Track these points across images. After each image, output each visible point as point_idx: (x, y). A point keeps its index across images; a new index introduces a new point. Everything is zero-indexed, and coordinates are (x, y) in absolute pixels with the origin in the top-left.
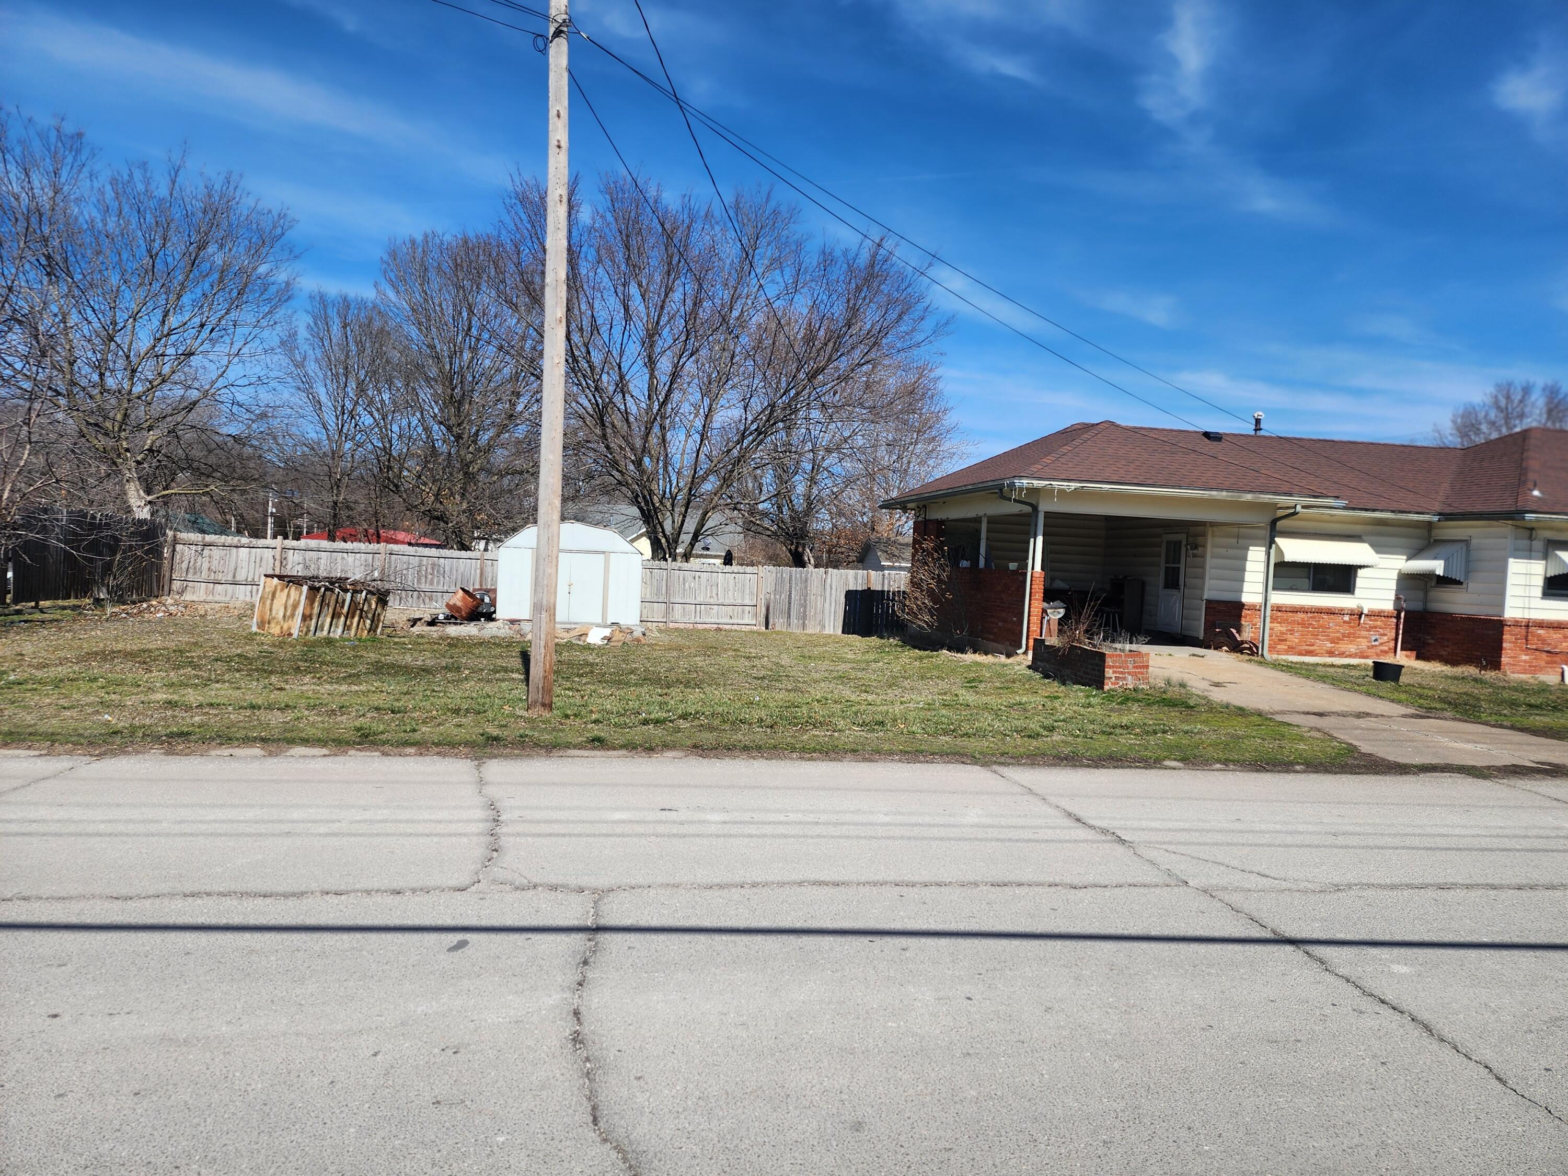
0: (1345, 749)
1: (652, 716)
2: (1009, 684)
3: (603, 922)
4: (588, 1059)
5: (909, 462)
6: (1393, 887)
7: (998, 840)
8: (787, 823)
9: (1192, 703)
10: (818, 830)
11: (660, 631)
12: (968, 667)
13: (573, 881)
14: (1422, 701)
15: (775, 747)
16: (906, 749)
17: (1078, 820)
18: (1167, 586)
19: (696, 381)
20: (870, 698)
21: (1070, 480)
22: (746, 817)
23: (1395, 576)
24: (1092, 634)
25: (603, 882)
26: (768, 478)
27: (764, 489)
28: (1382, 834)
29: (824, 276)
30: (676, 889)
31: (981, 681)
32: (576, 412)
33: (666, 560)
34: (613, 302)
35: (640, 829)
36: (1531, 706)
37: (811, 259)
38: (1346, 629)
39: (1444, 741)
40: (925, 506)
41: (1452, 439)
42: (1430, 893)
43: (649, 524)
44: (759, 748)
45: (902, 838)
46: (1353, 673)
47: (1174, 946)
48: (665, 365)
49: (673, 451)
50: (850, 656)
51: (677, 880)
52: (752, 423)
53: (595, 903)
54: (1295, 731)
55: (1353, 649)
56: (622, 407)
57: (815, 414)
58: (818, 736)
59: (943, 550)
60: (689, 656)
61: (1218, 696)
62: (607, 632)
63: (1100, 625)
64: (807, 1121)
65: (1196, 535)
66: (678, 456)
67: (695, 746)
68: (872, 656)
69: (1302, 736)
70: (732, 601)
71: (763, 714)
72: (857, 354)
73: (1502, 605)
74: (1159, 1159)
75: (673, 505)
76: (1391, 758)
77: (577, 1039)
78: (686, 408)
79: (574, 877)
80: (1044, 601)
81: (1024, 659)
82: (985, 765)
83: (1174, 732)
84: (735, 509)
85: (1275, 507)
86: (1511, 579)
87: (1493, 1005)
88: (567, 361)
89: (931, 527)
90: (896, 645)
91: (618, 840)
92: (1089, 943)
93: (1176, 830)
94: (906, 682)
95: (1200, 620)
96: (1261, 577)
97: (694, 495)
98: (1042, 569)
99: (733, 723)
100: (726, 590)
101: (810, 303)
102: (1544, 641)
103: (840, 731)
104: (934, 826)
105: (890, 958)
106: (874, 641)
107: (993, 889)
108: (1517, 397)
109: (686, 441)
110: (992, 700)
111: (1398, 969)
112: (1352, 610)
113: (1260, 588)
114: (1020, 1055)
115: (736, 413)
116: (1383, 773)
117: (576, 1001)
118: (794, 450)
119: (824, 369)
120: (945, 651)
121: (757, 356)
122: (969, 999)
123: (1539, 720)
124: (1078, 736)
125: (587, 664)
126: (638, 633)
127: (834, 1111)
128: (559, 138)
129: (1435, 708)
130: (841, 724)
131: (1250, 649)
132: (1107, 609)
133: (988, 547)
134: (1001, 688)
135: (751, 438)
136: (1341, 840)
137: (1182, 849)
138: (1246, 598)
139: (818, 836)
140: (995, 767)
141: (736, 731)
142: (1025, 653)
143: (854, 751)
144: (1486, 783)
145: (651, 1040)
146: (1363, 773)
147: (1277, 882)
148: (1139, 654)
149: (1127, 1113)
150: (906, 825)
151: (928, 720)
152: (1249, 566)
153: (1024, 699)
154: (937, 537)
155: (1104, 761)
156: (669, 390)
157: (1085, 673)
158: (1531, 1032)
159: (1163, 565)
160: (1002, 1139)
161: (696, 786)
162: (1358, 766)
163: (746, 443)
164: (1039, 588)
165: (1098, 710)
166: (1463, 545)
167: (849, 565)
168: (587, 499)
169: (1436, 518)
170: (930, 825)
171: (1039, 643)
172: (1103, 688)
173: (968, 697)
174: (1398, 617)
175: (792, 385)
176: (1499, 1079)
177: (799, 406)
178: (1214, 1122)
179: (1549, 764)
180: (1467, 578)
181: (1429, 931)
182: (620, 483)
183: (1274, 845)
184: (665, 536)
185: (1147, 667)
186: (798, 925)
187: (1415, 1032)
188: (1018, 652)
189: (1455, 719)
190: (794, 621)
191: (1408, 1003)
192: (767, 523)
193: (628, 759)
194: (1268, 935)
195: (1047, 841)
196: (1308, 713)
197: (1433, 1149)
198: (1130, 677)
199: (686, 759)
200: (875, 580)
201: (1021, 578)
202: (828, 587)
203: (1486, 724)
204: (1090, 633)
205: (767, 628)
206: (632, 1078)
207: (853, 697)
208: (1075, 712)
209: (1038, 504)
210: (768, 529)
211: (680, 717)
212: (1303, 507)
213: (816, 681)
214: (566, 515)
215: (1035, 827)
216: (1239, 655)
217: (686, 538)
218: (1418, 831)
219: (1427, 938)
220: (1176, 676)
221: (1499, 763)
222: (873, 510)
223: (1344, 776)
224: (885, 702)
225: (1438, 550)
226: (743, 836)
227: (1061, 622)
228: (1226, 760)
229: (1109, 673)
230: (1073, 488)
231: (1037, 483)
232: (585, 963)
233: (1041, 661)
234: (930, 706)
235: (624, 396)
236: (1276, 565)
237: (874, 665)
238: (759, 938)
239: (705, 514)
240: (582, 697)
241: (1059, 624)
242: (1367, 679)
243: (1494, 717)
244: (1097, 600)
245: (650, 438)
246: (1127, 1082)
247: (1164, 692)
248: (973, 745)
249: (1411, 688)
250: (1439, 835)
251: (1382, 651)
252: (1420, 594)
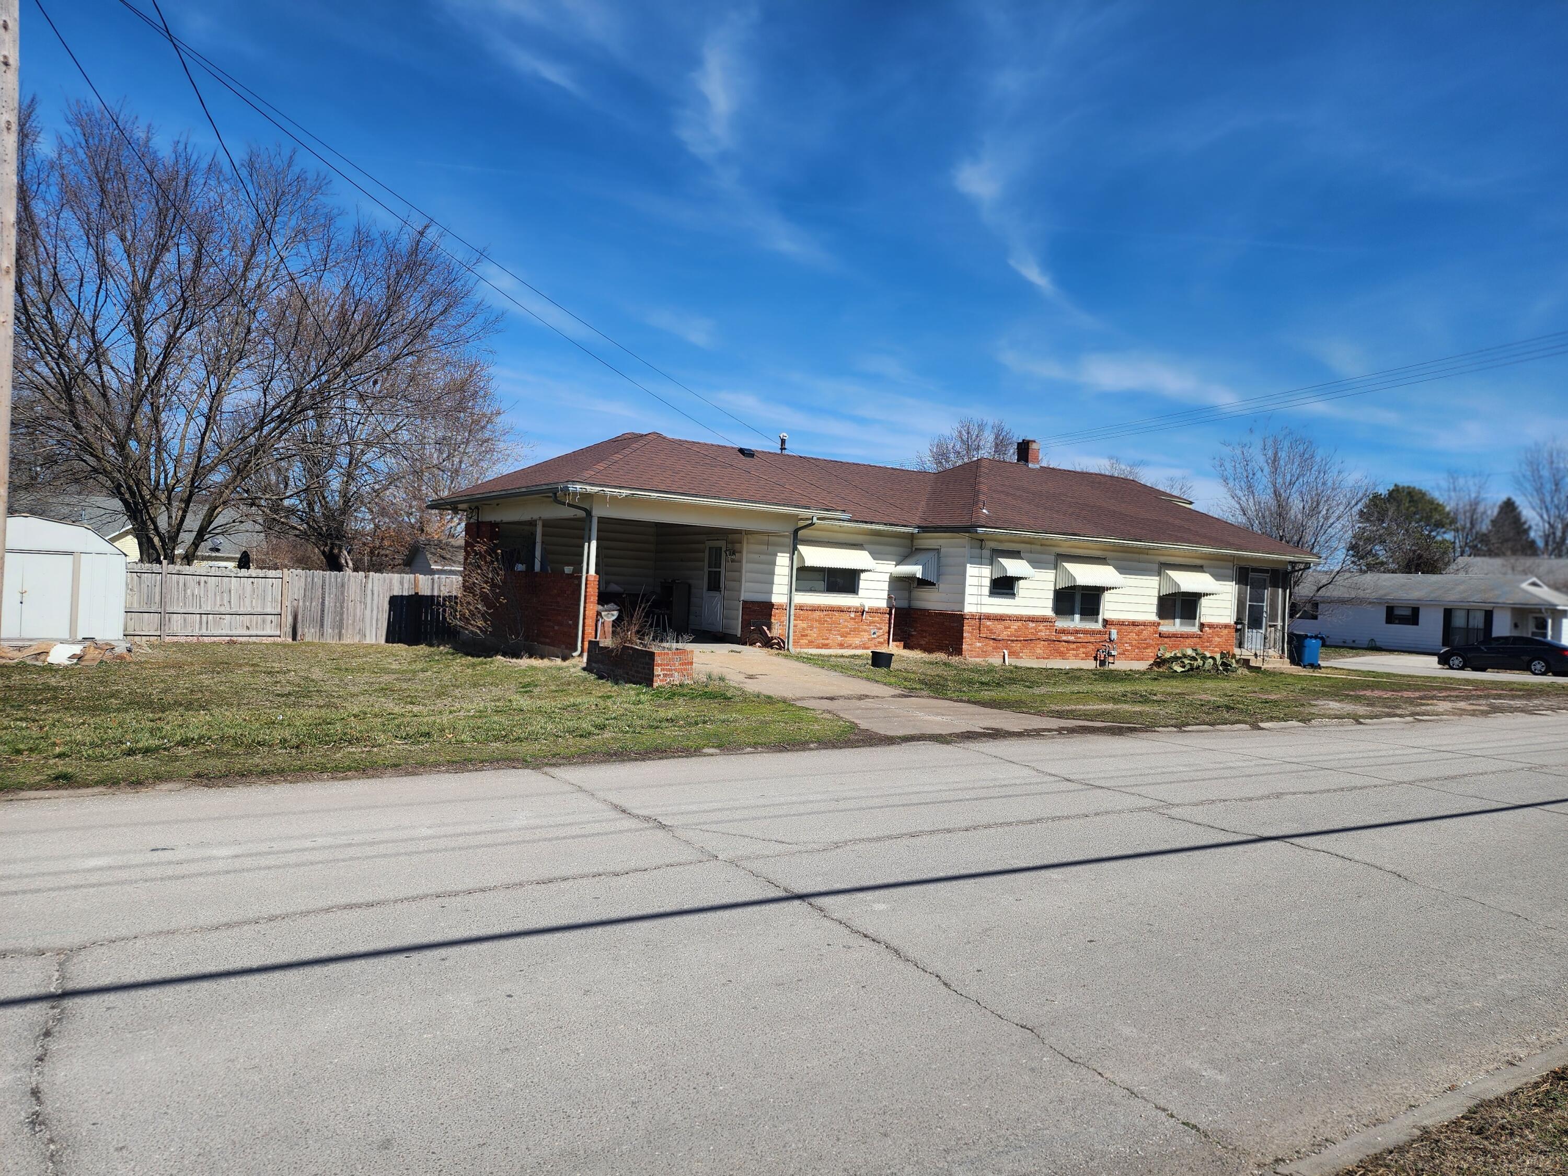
0: (848, 727)
1: (140, 745)
2: (563, 686)
3: (70, 986)
4: (51, 1141)
5: (461, 462)
6: (878, 839)
7: (545, 840)
8: (314, 849)
9: (729, 694)
10: (351, 852)
11: (152, 646)
12: (524, 673)
13: (28, 944)
14: (906, 683)
15: (301, 769)
16: (454, 759)
17: (624, 811)
18: (709, 589)
19: (199, 356)
20: (416, 709)
21: (621, 487)
22: (263, 847)
23: (887, 578)
24: (643, 635)
25: (73, 938)
26: (296, 471)
27: (291, 483)
28: (872, 797)
29: (358, 257)
30: (171, 936)
31: (536, 686)
32: (32, 382)
33: (160, 563)
34: (85, 255)
35: (123, 875)
36: (982, 683)
37: (344, 236)
38: (851, 625)
39: (921, 715)
40: (477, 508)
41: (931, 466)
42: (905, 841)
43: (135, 519)
44: (281, 772)
45: (446, 850)
46: (858, 662)
47: (702, 916)
48: (157, 334)
49: (170, 435)
50: (395, 666)
51: (173, 926)
52: (274, 408)
53: (60, 964)
54: (811, 714)
55: (857, 641)
56: (98, 380)
57: (352, 403)
58: (354, 753)
59: (497, 554)
60: (192, 673)
61: (752, 687)
62: (77, 649)
63: (651, 626)
64: (329, 1152)
65: (733, 542)
66: (176, 441)
67: (198, 776)
68: (418, 666)
69: (817, 718)
70: (249, 610)
71: (287, 734)
72: (401, 342)
73: (962, 602)
74: (680, 1107)
75: (169, 498)
76: (882, 732)
77: (36, 1121)
78: (185, 386)
79: (30, 939)
80: (598, 604)
81: (579, 661)
82: (536, 767)
83: (713, 722)
84: (252, 505)
85: (796, 518)
86: (969, 581)
87: (944, 926)
88: (17, 318)
89: (484, 529)
90: (447, 653)
91: (92, 890)
92: (627, 925)
93: (710, 811)
94: (457, 691)
95: (738, 619)
96: (786, 580)
97: (197, 487)
98: (597, 572)
99: (249, 746)
100: (241, 598)
101: (343, 284)
102: (991, 631)
103: (380, 745)
104: (480, 833)
105: (428, 971)
106: (422, 649)
107: (538, 887)
108: (974, 433)
109: (187, 425)
110: (546, 704)
111: (880, 907)
112: (857, 608)
113: (785, 589)
114: (557, 1040)
115: (255, 396)
116: (876, 745)
117: (35, 1079)
118: (326, 441)
119: (361, 356)
120: (499, 657)
121: (278, 333)
122: (510, 996)
123: (986, 695)
124: (627, 732)
125: (48, 688)
126: (121, 649)
127: (360, 1134)
128: (6, 53)
129: (916, 689)
130: (382, 738)
131: (778, 644)
132: (657, 611)
133: (543, 550)
134: (556, 691)
135: (273, 425)
136: (842, 805)
137: (714, 827)
138: (775, 599)
139: (351, 859)
140: (546, 769)
141: (253, 755)
142: (581, 655)
143: (396, 766)
144: (949, 748)
145: (136, 1105)
146: (860, 746)
147: (790, 846)
148: (684, 651)
149: (654, 1073)
150: (451, 836)
151: (478, 728)
152: (777, 570)
153: (579, 700)
154: (491, 540)
155: (650, 753)
156: (162, 363)
157: (637, 672)
158: (969, 943)
159: (706, 570)
160: (536, 1122)
161: (199, 820)
162: (858, 741)
163: (266, 430)
164: (593, 591)
165: (647, 706)
166: (935, 553)
167: (393, 568)
168: (48, 488)
169: (916, 531)
170: (476, 833)
171: (594, 645)
172: (652, 686)
173: (524, 702)
174: (890, 614)
175: (323, 369)
176: (945, 984)
177: (332, 393)
178: (728, 1064)
179: (992, 729)
180: (938, 581)
181: (902, 872)
182: (95, 470)
183: (790, 815)
184: (158, 533)
185: (691, 663)
186: (324, 954)
187: (889, 956)
188: (574, 654)
189: (929, 697)
190: (328, 630)
191: (884, 935)
192: (294, 521)
193: (106, 797)
194: (782, 894)
195: (593, 835)
196: (822, 698)
197: (897, 1050)
198: (676, 674)
199: (186, 791)
200: (424, 585)
201: (576, 582)
202: (369, 593)
203: (951, 699)
204: (641, 634)
205: (294, 638)
206: (112, 1150)
207: (396, 710)
208: (626, 709)
209: (591, 508)
210: (295, 528)
211: (178, 744)
212: (818, 519)
213: (353, 695)
214: (16, 507)
215: (582, 823)
216: (769, 649)
217: (187, 538)
218: (899, 791)
219: (901, 879)
220: (716, 670)
221: (958, 731)
222: (420, 509)
223: (847, 750)
224: (432, 713)
225: (920, 556)
226: (260, 868)
227: (615, 623)
228: (755, 743)
229: (658, 671)
230: (624, 495)
231: (589, 489)
232: (47, 1034)
233: (595, 663)
234: (481, 714)
235: (99, 367)
236: (798, 569)
237: (421, 675)
238: (277, 975)
239: (213, 509)
240: (41, 728)
241: (613, 626)
242: (867, 666)
243: (957, 694)
244: (647, 601)
245: (137, 418)
246: (656, 1044)
247: (706, 686)
248: (525, 749)
249: (899, 672)
250: (913, 793)
251: (879, 643)
252: (906, 594)
